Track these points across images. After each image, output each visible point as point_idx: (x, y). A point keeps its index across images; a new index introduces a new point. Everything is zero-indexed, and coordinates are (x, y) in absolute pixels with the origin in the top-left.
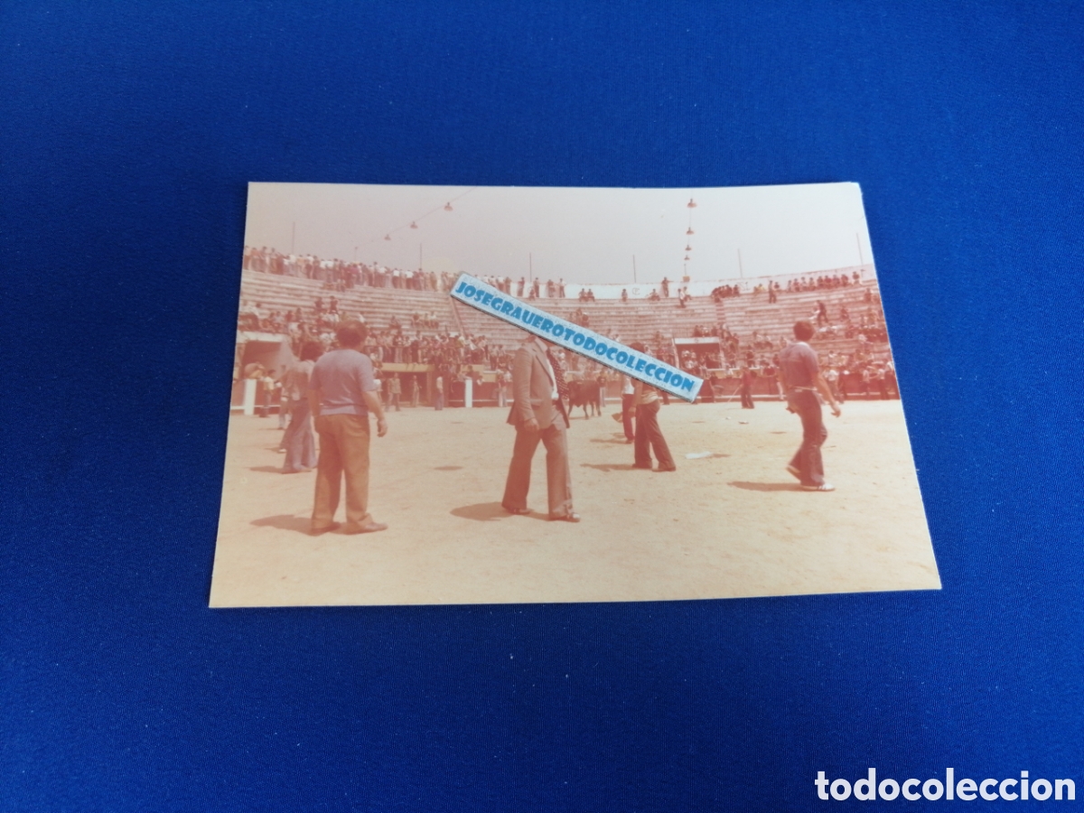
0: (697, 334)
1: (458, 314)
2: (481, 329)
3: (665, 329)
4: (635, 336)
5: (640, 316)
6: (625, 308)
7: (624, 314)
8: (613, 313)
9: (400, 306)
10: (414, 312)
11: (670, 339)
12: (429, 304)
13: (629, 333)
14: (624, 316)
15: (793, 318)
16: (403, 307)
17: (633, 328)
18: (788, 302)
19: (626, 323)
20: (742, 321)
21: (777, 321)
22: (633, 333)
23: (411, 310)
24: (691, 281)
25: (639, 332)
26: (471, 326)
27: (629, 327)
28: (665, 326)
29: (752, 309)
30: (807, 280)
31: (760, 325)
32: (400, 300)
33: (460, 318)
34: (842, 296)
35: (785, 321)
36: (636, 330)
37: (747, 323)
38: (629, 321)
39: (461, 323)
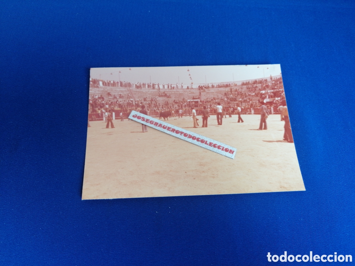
0: (194, 99)
1: (132, 94)
2: (138, 98)
3: (186, 97)
4: (179, 99)
5: (180, 94)
6: (176, 91)
7: (176, 93)
8: (173, 93)
9: (115, 92)
10: (120, 93)
11: (187, 100)
12: (123, 91)
13: (177, 98)
14: (176, 94)
15: (217, 95)
16: (116, 92)
17: (178, 97)
18: (216, 90)
19: (176, 96)
20: (205, 95)
21: (213, 95)
22: (178, 98)
23: (118, 93)
24: (193, 84)
25: (180, 98)
26: (135, 97)
27: (177, 97)
28: (186, 96)
29: (208, 92)
30: (221, 85)
31: (209, 96)
32: (115, 90)
33: (132, 95)
34: (228, 89)
35: (215, 95)
36: (179, 98)
37: (206, 96)
38: (177, 95)
39: (133, 96)
